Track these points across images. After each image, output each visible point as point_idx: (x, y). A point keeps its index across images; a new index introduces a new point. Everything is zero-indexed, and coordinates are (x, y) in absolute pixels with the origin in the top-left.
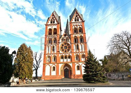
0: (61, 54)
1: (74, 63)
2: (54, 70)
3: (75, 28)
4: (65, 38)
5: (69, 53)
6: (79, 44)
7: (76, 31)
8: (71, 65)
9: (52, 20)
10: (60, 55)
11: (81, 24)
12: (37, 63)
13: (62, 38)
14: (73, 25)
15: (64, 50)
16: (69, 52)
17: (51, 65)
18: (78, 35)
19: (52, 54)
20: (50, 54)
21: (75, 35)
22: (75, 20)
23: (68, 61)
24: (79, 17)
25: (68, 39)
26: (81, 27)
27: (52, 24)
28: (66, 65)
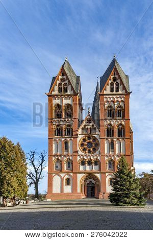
0: (82, 157)
1: (105, 173)
2: (68, 183)
3: (110, 106)
4: (89, 127)
5: (96, 155)
6: (115, 140)
7: (110, 113)
8: (98, 176)
9: (60, 84)
10: (78, 158)
11: (123, 99)
12: (36, 171)
13: (82, 126)
14: (105, 100)
15: (88, 150)
17: (62, 175)
18: (115, 123)
19: (65, 156)
20: (60, 156)
21: (109, 122)
22: (112, 90)
23: (94, 169)
24: (119, 83)
25: (95, 128)
26: (123, 105)
27: (62, 95)
28: (90, 176)
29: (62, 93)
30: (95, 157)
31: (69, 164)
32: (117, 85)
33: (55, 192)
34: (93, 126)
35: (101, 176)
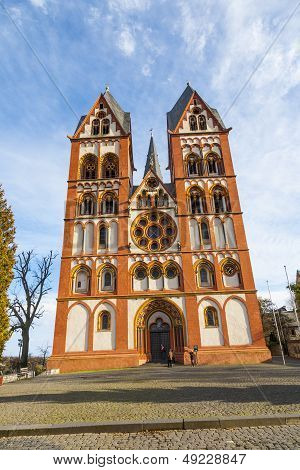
0: (138, 259)
1: (194, 295)
2: (105, 325)
3: (192, 155)
4: (152, 194)
5: (170, 254)
6: (210, 218)
7: (194, 166)
8: (179, 302)
9: (96, 121)
10: (130, 262)
11: (216, 141)
12: (29, 299)
13: (139, 193)
14: (182, 143)
15: (150, 242)
16: (170, 249)
17: (92, 303)
18: (207, 184)
19: (99, 257)
20: (89, 258)
21: (193, 183)
22: (193, 127)
23: (166, 287)
24: (206, 115)
25: (166, 197)
26: (218, 152)
27: (99, 138)
28: (159, 304)
29: (99, 135)
30: (169, 258)
31: (107, 277)
32: (201, 119)
33: (72, 350)
34: (161, 191)
35: (186, 304)
